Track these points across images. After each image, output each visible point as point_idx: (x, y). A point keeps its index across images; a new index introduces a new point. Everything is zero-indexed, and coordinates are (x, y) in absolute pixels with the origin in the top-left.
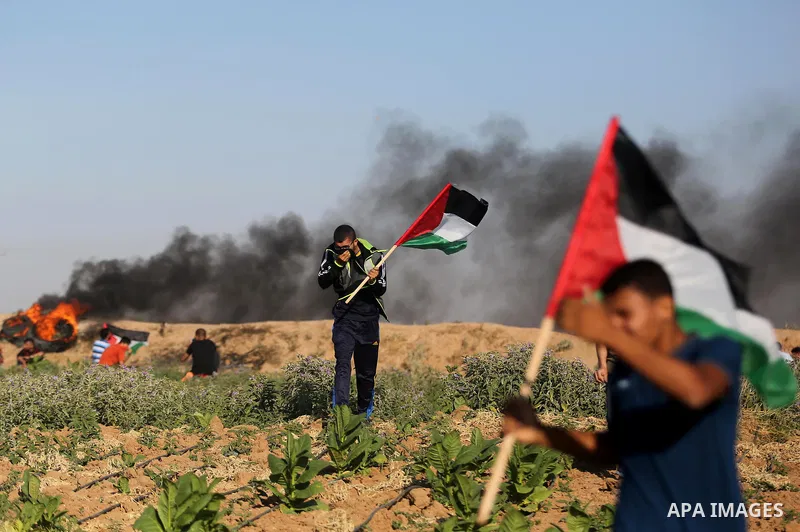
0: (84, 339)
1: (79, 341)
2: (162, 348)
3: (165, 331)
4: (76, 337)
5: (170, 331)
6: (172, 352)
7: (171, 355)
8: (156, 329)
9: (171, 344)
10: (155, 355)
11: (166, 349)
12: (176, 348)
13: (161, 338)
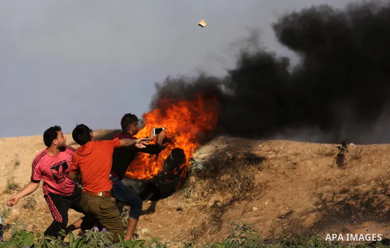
0: (201, 175)
1: (193, 179)
2: (337, 189)
3: (347, 157)
4: (188, 174)
5: (357, 158)
6: (356, 197)
7: (352, 202)
8: (330, 155)
9: (356, 182)
10: (324, 202)
11: (344, 191)
12: (364, 188)
13: (338, 171)
